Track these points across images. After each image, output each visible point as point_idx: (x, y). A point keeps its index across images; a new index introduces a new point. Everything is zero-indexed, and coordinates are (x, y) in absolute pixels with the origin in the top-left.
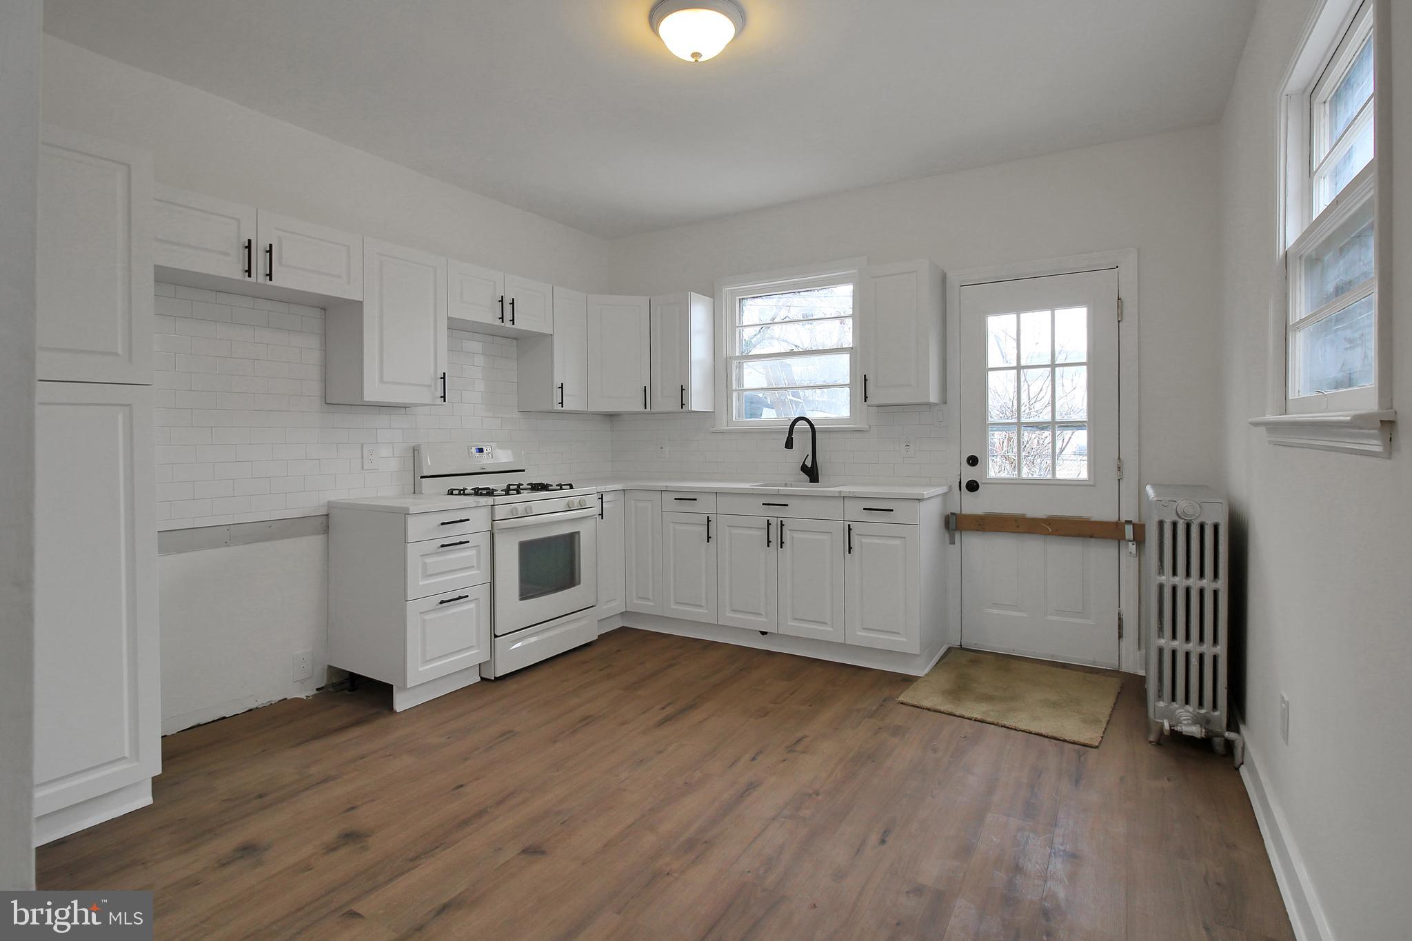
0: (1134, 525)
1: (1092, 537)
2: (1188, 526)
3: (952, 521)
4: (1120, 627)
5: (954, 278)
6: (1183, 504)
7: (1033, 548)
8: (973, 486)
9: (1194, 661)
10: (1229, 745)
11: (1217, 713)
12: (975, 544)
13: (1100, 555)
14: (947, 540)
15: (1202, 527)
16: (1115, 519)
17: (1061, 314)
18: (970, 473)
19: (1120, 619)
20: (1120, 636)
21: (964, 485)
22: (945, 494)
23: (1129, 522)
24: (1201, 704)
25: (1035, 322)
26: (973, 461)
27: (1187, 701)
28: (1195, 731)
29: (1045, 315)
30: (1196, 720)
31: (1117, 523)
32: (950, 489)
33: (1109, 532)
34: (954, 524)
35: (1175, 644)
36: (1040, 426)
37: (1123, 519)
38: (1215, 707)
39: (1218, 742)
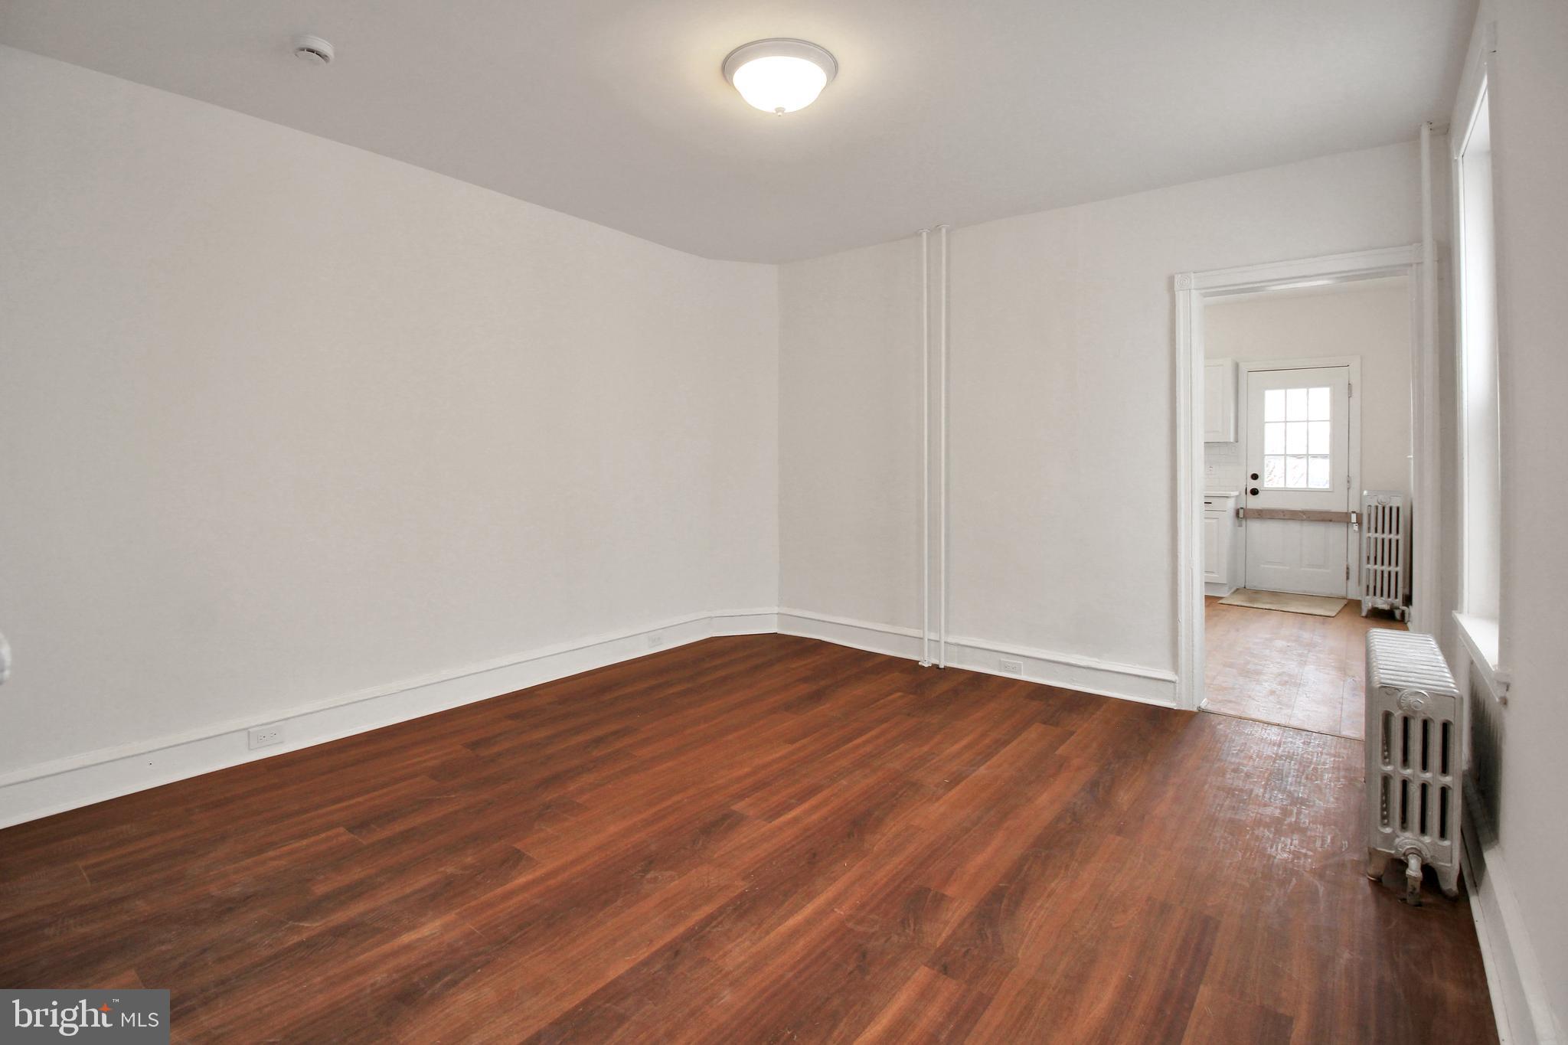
0: (1357, 514)
1: (1331, 521)
2: (1384, 508)
3: (1241, 513)
4: (1348, 573)
5: (1244, 367)
6: (1381, 497)
7: (1294, 528)
8: (1254, 492)
9: (1386, 575)
10: (1403, 614)
11: (1397, 600)
12: (1255, 527)
13: (1336, 532)
14: (1237, 524)
15: (1391, 509)
16: (1345, 511)
17: (1313, 391)
18: (1253, 484)
19: (1348, 568)
20: (1348, 578)
21: (1249, 491)
22: (1237, 496)
23: (1354, 512)
24: (1389, 596)
25: (1297, 394)
26: (1255, 477)
27: (1382, 595)
28: (1386, 607)
29: (1303, 391)
30: (1385, 602)
31: (1346, 513)
32: (1240, 494)
33: (1343, 518)
34: (1242, 515)
35: (1376, 567)
36: (1298, 456)
37: (1351, 510)
38: (1396, 597)
39: (1398, 614)
